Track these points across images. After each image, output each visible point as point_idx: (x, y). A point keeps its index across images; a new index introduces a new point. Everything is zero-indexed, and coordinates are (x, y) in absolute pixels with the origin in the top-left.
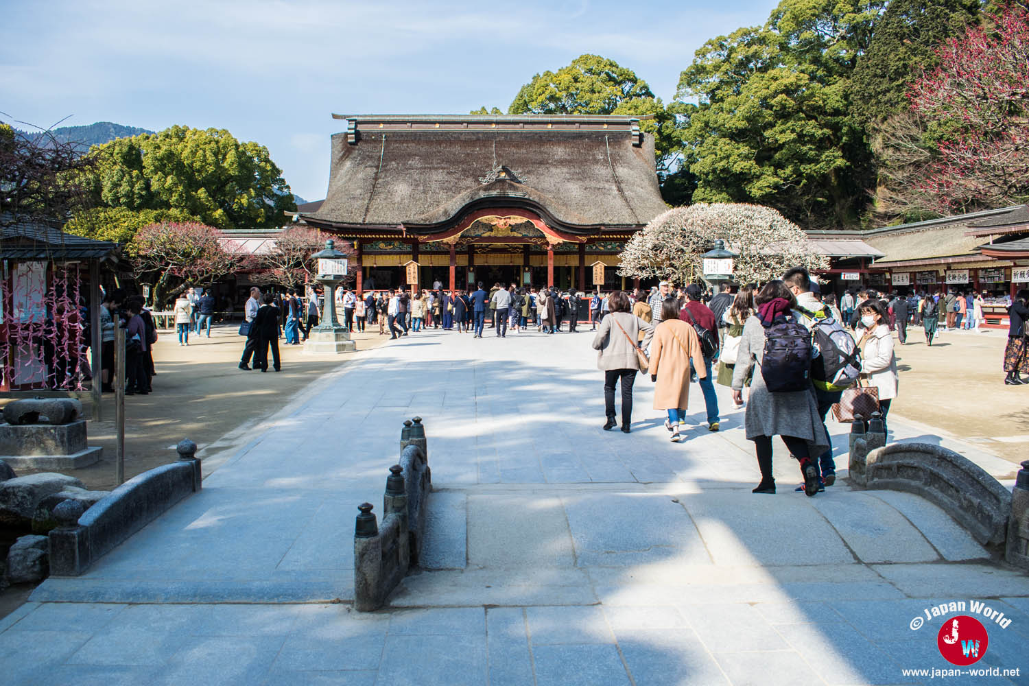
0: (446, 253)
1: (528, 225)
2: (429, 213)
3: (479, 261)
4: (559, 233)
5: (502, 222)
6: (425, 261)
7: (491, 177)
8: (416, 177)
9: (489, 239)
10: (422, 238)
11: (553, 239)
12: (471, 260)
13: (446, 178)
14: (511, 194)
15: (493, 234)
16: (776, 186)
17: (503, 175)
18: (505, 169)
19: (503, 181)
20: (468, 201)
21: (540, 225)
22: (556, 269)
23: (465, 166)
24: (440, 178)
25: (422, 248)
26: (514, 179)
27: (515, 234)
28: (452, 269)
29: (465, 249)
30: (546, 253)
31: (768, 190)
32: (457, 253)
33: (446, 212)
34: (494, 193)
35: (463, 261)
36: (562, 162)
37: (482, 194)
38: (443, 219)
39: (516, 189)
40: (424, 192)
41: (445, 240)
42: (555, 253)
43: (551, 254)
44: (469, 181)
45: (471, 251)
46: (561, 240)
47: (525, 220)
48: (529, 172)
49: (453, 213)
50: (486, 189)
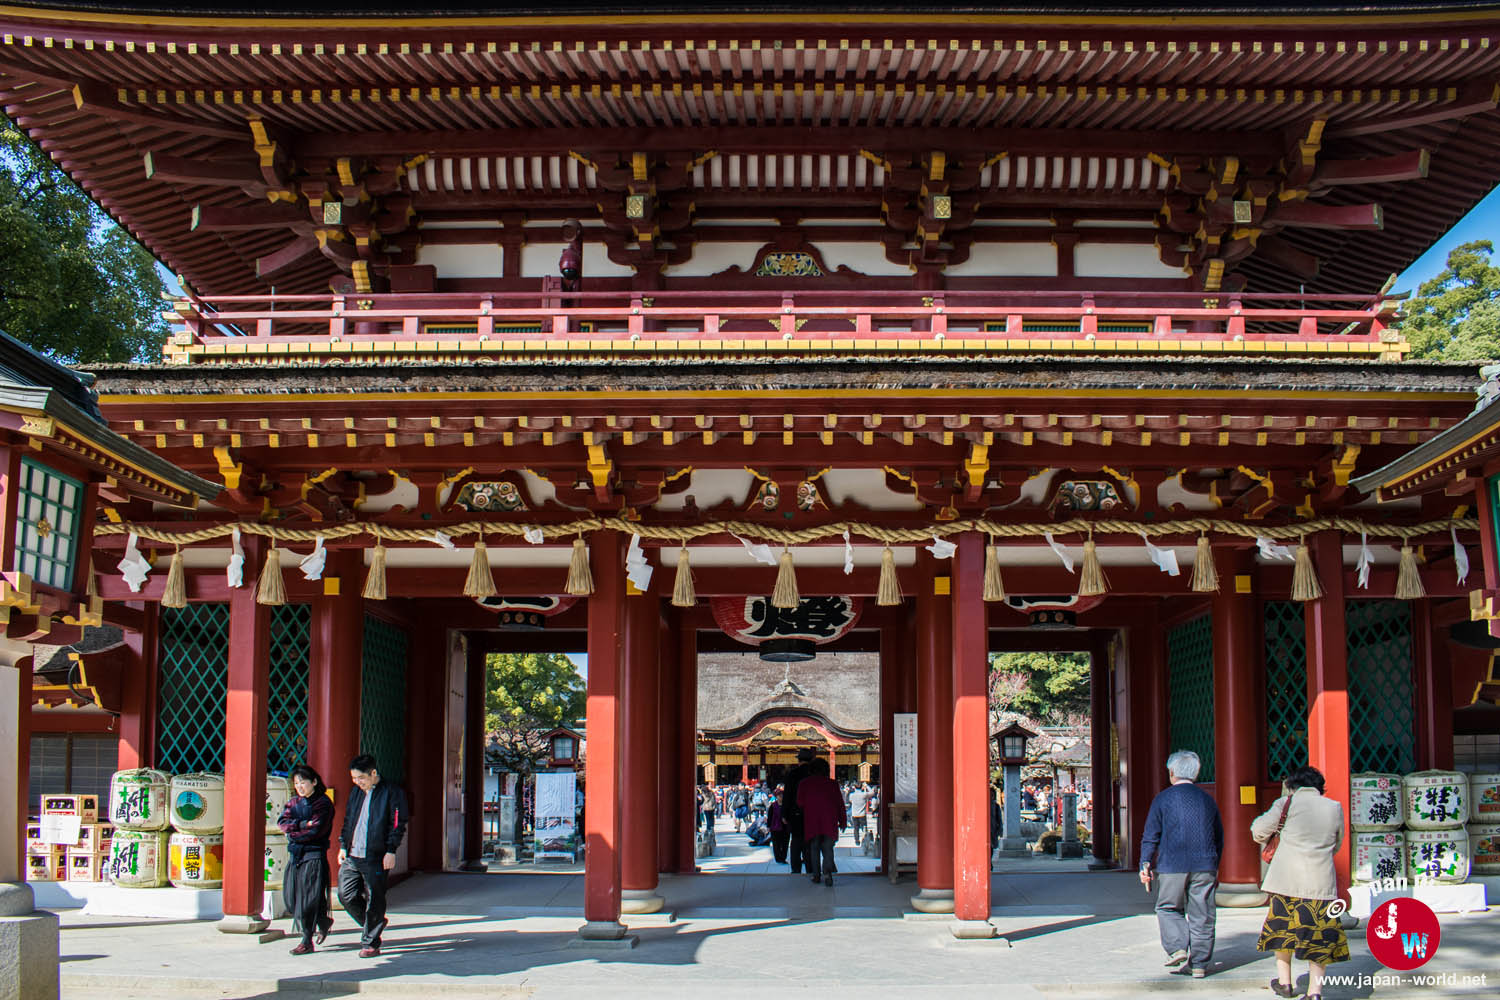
0: (740, 753)
1: (811, 730)
2: (725, 720)
3: (770, 760)
4: (839, 737)
5: (789, 728)
6: (721, 760)
7: (779, 690)
8: (714, 683)
9: (778, 742)
10: (718, 742)
11: (834, 742)
12: (763, 760)
13: (742, 685)
14: (796, 705)
15: (781, 738)
16: (1074, 683)
17: (789, 689)
18: (790, 684)
19: (789, 694)
20: (758, 711)
21: (822, 731)
22: (837, 767)
23: (759, 673)
24: (736, 684)
25: (718, 749)
26: (798, 692)
27: (801, 738)
28: (745, 768)
29: (758, 749)
30: (828, 753)
31: (1065, 687)
32: (750, 753)
33: (739, 720)
34: (781, 704)
35: (755, 760)
36: (851, 669)
37: (771, 706)
38: (737, 726)
39: (800, 701)
40: (722, 698)
41: (739, 743)
42: (837, 753)
43: (832, 754)
44: (763, 688)
45: (763, 752)
46: (841, 743)
47: (809, 726)
48: (819, 679)
49: (745, 721)
50: (774, 701)
